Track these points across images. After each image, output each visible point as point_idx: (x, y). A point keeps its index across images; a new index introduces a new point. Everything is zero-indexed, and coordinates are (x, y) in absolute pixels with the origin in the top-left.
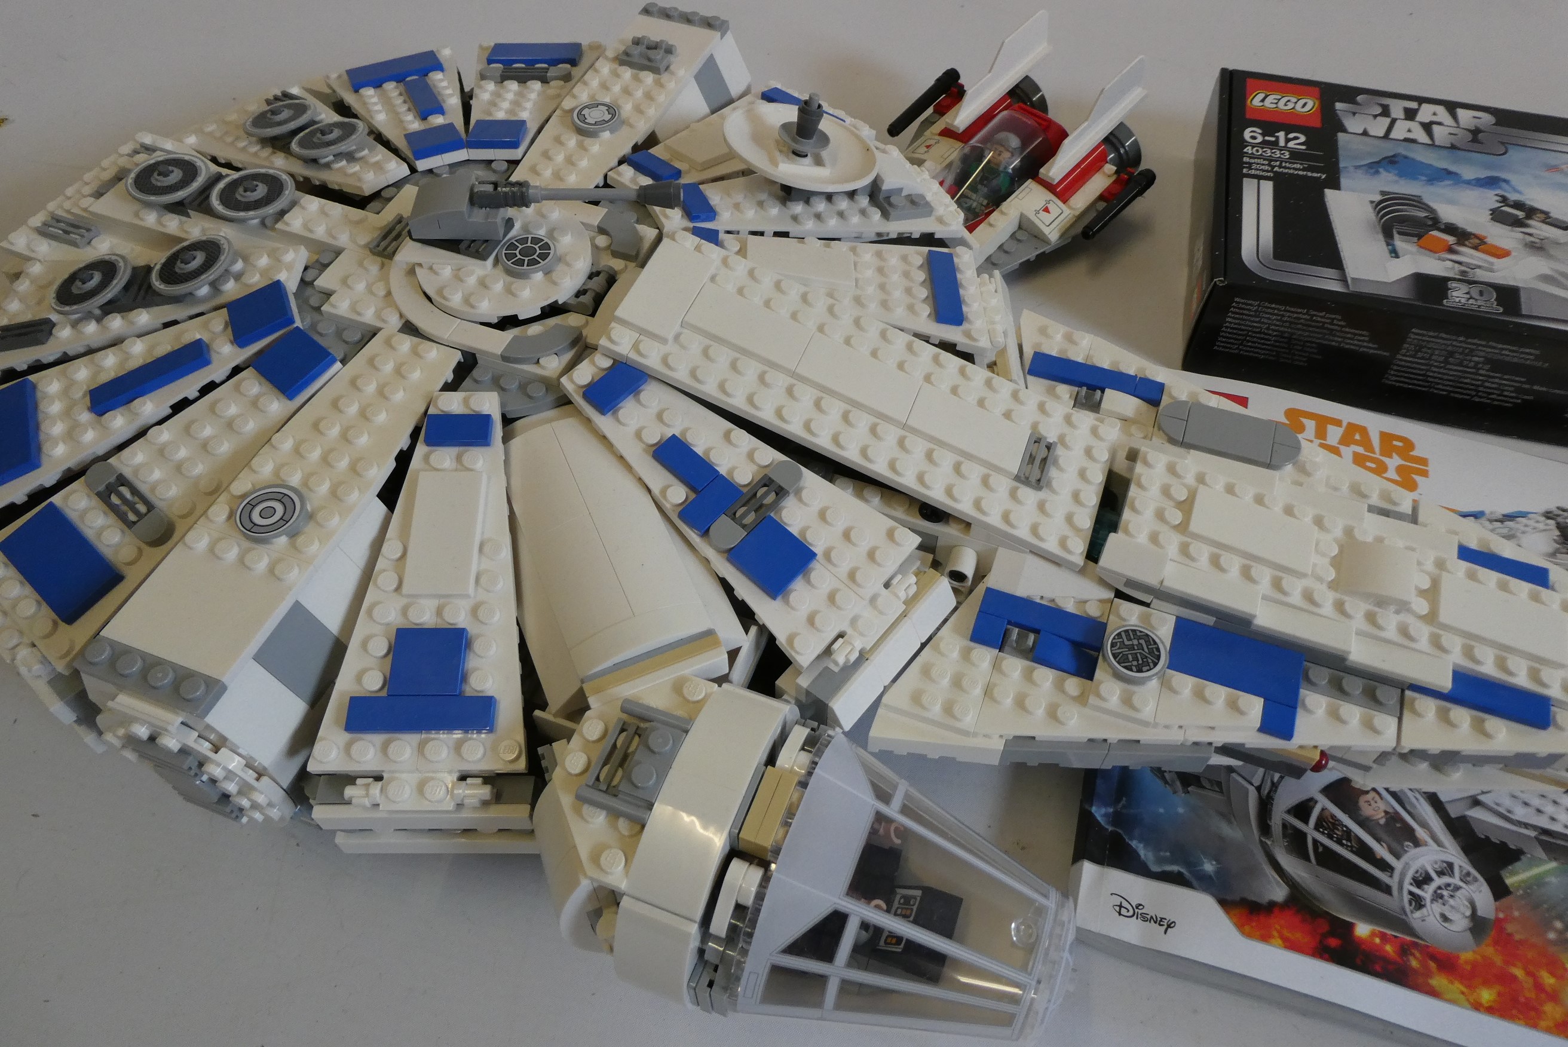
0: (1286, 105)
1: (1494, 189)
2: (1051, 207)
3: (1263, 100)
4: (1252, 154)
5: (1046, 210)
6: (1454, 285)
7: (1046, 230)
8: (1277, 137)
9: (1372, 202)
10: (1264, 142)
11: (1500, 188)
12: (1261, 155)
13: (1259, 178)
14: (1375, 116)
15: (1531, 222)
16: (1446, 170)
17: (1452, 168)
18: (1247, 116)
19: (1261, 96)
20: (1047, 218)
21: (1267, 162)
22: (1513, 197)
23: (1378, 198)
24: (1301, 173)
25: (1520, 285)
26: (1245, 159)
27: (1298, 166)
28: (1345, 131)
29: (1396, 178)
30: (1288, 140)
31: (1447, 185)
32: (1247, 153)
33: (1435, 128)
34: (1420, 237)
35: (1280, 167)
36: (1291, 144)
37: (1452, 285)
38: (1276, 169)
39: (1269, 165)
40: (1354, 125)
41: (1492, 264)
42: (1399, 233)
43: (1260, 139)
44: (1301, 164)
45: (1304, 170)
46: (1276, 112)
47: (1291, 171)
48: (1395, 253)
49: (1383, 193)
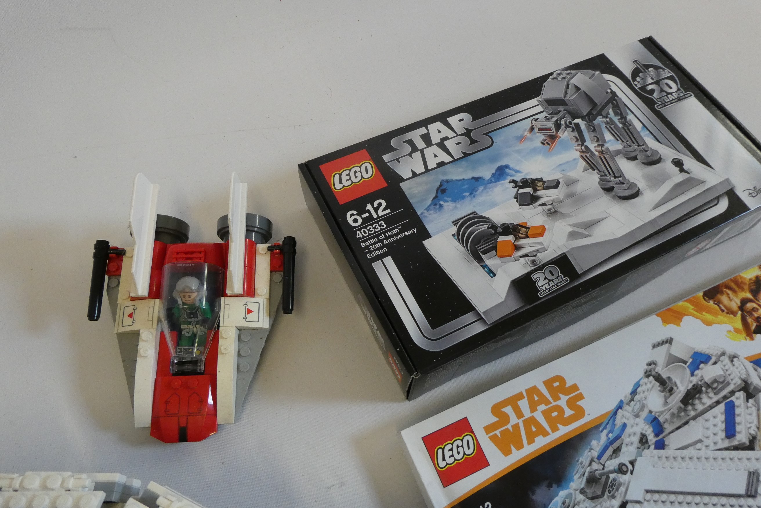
0: (356, 177)
1: (505, 179)
2: (250, 306)
3: (341, 182)
4: (364, 237)
5: (249, 311)
6: (535, 277)
7: (259, 325)
8: (369, 211)
9: (453, 235)
10: (365, 220)
11: (508, 175)
12: (369, 234)
13: (380, 257)
14: (410, 155)
15: (539, 193)
16: (473, 178)
17: (476, 175)
18: (341, 203)
19: (337, 177)
20: (252, 317)
21: (376, 240)
22: (518, 178)
23: (454, 230)
24: (401, 236)
25: (565, 250)
26: (363, 245)
27: (396, 231)
28: (403, 180)
29: (454, 204)
30: (376, 210)
31: (482, 191)
32: (360, 238)
33: (446, 143)
34: (495, 248)
35: (387, 238)
36: (381, 213)
37: (534, 277)
38: (385, 242)
39: (380, 241)
40: (404, 171)
41: (541, 243)
42: (484, 253)
43: (360, 221)
44: (396, 228)
45: (401, 232)
46: (354, 187)
47: (395, 239)
48: (492, 273)
49: (455, 223)
